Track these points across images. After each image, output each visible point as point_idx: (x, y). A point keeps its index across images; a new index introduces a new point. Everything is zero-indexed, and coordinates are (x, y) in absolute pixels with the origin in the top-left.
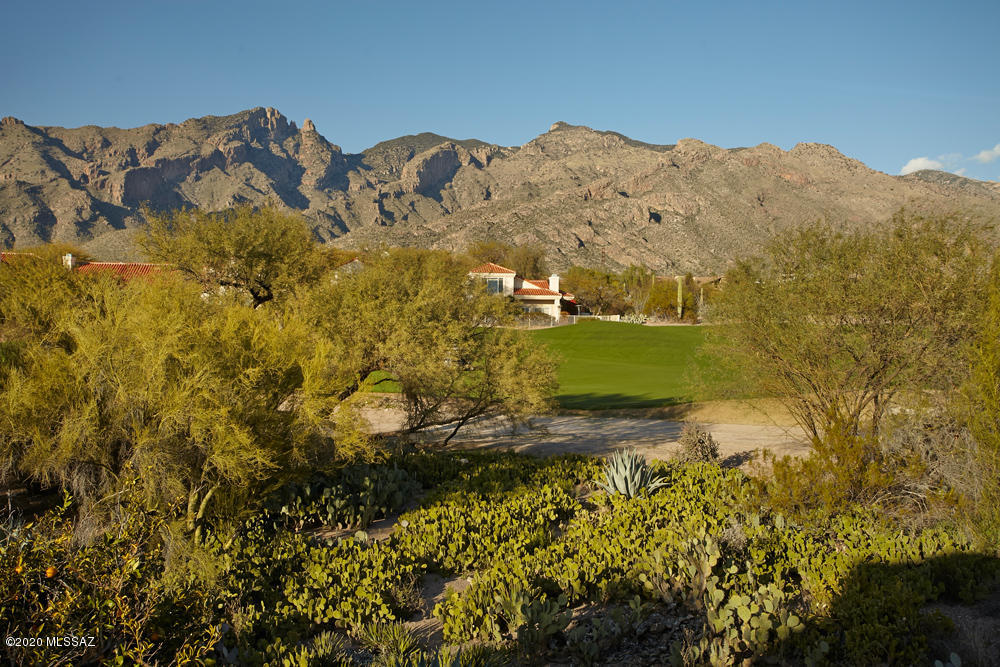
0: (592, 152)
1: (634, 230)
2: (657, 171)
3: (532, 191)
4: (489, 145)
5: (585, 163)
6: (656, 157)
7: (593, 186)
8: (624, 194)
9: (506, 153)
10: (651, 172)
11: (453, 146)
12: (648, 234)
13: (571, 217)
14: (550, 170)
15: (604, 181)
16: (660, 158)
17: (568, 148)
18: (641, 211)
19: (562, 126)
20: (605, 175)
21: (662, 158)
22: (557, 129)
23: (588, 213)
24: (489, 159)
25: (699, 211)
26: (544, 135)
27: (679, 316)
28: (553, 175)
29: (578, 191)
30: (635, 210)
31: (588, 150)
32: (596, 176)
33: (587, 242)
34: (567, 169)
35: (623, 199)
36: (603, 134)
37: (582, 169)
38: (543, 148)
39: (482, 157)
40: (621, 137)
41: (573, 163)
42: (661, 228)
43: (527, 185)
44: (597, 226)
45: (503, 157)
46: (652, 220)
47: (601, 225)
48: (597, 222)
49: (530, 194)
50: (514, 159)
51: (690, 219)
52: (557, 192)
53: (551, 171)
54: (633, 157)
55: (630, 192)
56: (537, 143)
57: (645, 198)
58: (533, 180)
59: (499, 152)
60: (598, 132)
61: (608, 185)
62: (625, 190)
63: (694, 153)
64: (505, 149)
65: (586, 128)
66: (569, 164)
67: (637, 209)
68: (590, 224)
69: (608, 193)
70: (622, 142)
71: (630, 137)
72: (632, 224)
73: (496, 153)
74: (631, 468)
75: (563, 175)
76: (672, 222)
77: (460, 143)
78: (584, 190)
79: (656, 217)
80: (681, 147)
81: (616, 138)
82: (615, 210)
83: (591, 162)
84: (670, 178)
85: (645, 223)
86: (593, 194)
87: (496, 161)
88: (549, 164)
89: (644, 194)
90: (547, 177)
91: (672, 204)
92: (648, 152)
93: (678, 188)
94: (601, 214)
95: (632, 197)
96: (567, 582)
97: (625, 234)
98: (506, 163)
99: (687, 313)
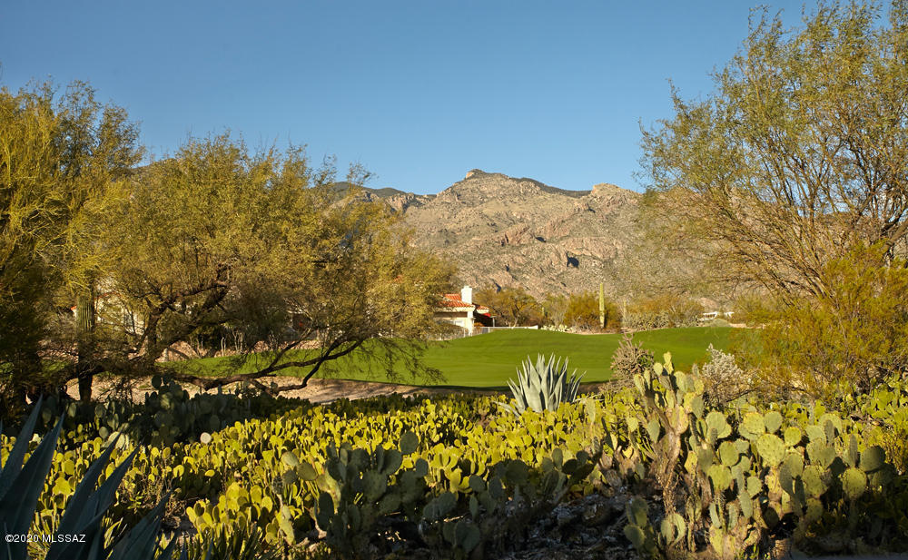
0: (508, 199)
1: (553, 275)
2: (573, 217)
3: (449, 238)
4: (404, 193)
5: (502, 209)
6: (572, 202)
7: (510, 231)
8: (541, 239)
9: (422, 200)
10: (567, 217)
11: (369, 195)
12: (567, 278)
13: (488, 262)
14: (467, 216)
15: (521, 226)
16: (576, 204)
17: (483, 195)
18: (559, 256)
19: (478, 173)
20: (521, 221)
21: (578, 203)
22: (473, 177)
23: (505, 259)
24: (405, 207)
25: (616, 255)
26: (459, 183)
27: (602, 325)
28: (470, 222)
29: (495, 236)
30: (553, 255)
31: (504, 196)
32: (513, 222)
33: (506, 287)
34: (483, 216)
35: (541, 244)
36: (519, 181)
37: (498, 216)
38: (459, 196)
39: (398, 204)
40: (537, 183)
41: (490, 210)
42: (579, 273)
43: (444, 232)
44: (515, 271)
45: (419, 205)
46: (570, 265)
47: (519, 271)
48: (516, 267)
49: (447, 241)
50: (431, 207)
51: (607, 263)
52: (474, 238)
53: (467, 218)
54: (550, 204)
55: (547, 237)
56: (452, 191)
57: (563, 243)
58: (450, 227)
59: (414, 200)
60: (513, 179)
61: (525, 230)
62: (542, 235)
63: (609, 198)
64: (421, 197)
65: (501, 175)
66: (485, 211)
67: (554, 254)
68: (508, 269)
69: (525, 238)
70: (538, 188)
71: (546, 184)
72: (550, 268)
73: (413, 201)
74: (548, 378)
75: (480, 222)
76: (590, 266)
77: (375, 191)
78: (501, 236)
79: (574, 262)
80: (596, 192)
81: (532, 185)
82: (533, 255)
83: (507, 210)
84: (586, 223)
85: (563, 268)
86: (510, 239)
87: (411, 209)
88: (466, 211)
89: (561, 239)
90: (463, 225)
91: (589, 248)
92: (564, 198)
93: (595, 232)
94: (519, 259)
95: (549, 242)
96: (438, 474)
97: (543, 279)
98: (422, 211)
99: (610, 323)
